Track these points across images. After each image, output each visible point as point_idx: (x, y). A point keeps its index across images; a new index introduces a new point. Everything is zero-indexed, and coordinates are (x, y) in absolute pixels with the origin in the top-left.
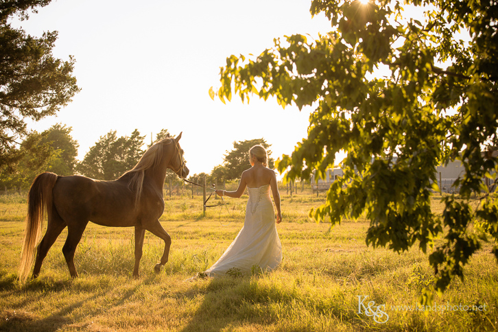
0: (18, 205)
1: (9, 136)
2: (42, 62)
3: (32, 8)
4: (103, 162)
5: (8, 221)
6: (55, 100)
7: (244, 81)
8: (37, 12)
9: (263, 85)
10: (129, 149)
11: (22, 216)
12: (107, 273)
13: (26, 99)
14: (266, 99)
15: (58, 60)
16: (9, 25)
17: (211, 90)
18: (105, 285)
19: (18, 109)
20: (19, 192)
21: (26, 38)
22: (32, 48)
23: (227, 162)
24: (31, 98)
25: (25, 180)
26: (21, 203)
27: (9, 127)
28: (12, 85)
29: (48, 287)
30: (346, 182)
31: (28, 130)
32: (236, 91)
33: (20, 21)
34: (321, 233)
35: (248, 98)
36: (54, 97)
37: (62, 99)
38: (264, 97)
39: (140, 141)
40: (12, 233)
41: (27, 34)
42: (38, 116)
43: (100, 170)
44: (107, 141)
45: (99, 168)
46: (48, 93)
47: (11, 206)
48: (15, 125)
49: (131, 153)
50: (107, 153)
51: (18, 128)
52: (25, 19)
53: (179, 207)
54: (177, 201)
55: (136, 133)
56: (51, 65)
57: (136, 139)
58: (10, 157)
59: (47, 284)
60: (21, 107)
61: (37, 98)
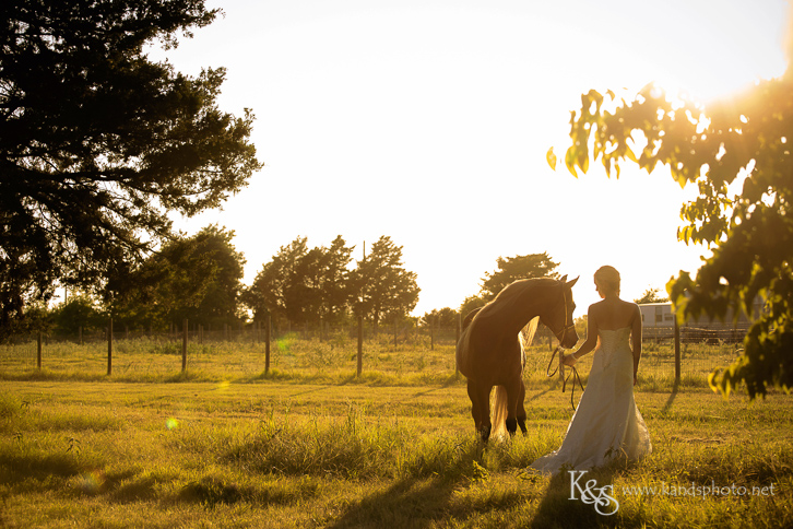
0: (150, 356)
1: (142, 241)
2: (200, 118)
3: (184, 28)
4: (284, 288)
5: (134, 382)
6: (219, 182)
7: (612, 137)
8: (191, 36)
9: (646, 144)
10: (328, 268)
11: (156, 375)
12: (311, 473)
13: (170, 181)
14: (650, 171)
15: (227, 116)
16: (145, 57)
17: (550, 153)
18: (310, 493)
19: (157, 198)
20: (148, 335)
21: (175, 77)
22: (184, 95)
23: (486, 292)
24: (180, 179)
25: (158, 316)
26: (152, 352)
27: (143, 226)
28: (148, 158)
29: (213, 495)
30: (775, 323)
31: (174, 230)
32: (595, 156)
33: (163, 50)
34: (656, 410)
35: (617, 167)
36: (218, 178)
37: (231, 182)
38: (647, 166)
39: (345, 254)
40: (141, 401)
41: (176, 71)
42: (191, 209)
43: (279, 302)
44: (292, 255)
45: (279, 298)
46: (208, 171)
47: (136, 357)
48: (155, 223)
49: (331, 273)
50: (291, 273)
51: (157, 228)
52: (172, 47)
53: (412, 364)
54: (407, 354)
55: (339, 242)
56: (215, 122)
57: (339, 252)
58: (144, 276)
59: (212, 491)
60: (162, 193)
61: (189, 178)
